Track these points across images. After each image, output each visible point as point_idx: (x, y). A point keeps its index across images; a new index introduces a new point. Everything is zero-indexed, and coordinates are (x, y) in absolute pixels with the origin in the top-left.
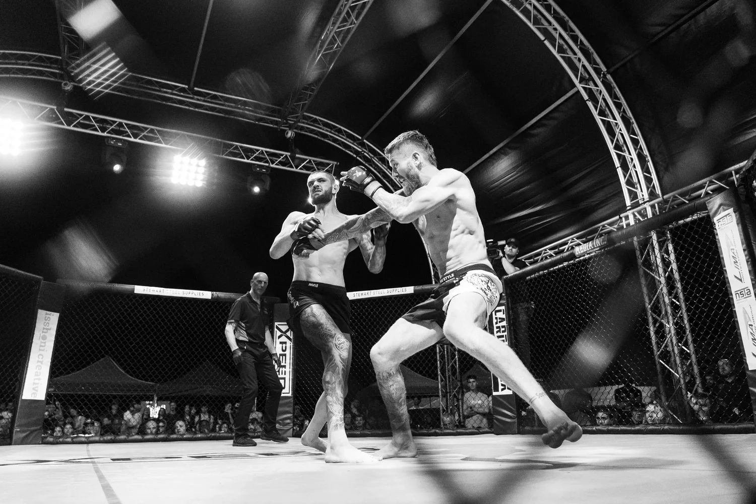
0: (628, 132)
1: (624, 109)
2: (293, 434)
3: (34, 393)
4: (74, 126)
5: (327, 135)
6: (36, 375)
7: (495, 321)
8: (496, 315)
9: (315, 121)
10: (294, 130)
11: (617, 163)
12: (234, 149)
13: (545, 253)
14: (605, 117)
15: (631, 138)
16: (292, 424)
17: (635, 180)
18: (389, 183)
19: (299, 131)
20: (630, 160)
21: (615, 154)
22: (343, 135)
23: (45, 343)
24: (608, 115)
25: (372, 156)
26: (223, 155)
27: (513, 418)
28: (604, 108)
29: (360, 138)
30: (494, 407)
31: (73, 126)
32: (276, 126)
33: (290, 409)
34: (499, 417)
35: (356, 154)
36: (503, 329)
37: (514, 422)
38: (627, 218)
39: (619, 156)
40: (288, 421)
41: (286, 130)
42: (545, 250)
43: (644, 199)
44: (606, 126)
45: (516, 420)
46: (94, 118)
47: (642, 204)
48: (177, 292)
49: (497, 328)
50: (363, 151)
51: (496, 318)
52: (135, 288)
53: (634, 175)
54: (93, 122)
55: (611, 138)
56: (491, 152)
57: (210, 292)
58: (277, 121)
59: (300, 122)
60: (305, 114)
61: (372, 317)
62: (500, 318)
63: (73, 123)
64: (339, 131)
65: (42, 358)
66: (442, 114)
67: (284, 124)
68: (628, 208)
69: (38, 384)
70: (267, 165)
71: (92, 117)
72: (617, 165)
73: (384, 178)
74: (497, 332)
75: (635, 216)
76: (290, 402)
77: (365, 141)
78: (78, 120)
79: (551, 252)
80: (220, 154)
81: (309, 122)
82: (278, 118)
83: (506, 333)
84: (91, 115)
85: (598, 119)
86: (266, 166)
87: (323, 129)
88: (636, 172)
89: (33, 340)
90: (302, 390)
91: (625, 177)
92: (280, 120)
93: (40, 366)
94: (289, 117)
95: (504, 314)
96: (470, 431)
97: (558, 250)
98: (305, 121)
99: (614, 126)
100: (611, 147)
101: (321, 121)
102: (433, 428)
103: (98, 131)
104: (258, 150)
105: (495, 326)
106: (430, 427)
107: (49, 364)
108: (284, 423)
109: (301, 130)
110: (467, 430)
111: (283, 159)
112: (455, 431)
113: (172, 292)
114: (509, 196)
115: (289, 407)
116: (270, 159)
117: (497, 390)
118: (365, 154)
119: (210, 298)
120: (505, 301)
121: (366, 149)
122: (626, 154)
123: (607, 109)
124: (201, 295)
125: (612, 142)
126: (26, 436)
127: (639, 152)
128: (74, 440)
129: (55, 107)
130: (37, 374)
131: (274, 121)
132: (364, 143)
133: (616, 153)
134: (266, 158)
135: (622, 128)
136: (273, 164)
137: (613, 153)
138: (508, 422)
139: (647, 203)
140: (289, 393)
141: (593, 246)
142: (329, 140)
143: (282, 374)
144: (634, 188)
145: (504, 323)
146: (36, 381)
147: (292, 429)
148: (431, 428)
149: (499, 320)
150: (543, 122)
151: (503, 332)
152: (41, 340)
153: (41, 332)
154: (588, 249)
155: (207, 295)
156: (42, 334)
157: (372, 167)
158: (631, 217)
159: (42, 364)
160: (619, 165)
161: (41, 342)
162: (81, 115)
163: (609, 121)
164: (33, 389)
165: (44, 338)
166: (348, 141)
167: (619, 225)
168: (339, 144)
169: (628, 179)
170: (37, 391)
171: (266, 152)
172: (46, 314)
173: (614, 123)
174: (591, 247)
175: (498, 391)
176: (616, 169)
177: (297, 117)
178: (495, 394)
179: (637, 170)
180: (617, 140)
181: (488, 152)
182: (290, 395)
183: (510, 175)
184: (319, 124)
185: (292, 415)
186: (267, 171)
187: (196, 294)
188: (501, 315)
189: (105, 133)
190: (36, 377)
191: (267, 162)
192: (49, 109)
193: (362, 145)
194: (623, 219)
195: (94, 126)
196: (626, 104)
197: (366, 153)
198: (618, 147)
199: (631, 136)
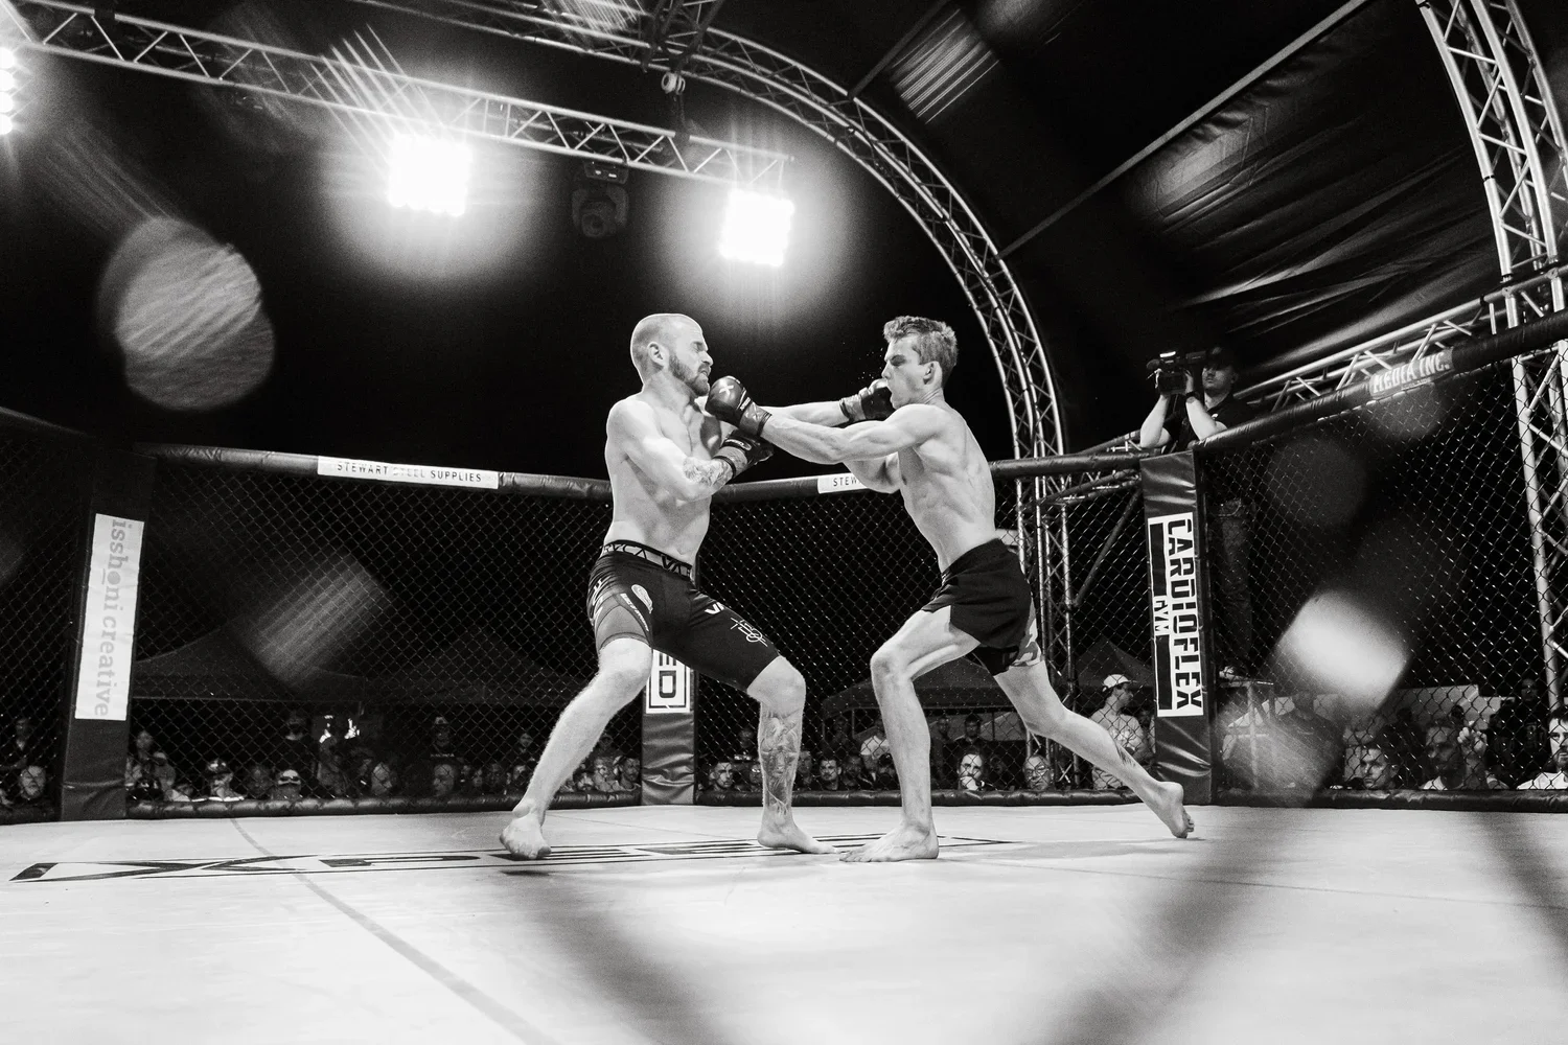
0: (1520, 89)
1: (1513, 28)
2: (694, 798)
3: (101, 706)
4: (142, 61)
5: (764, 84)
6: (101, 665)
7: (1167, 547)
8: (1170, 532)
9: (734, 48)
10: (683, 72)
11: (1486, 168)
12: (538, 120)
13: (1291, 385)
14: (1465, 49)
15: (1526, 104)
16: (692, 776)
17: (1527, 209)
18: (915, 209)
19: (695, 76)
20: (1518, 160)
21: (1482, 145)
22: (803, 85)
23: (116, 590)
24: (1472, 43)
25: (874, 139)
26: (510, 134)
27: (1203, 770)
28: (1462, 25)
29: (845, 93)
30: (1160, 743)
31: (139, 61)
32: (637, 62)
33: (687, 742)
34: (1171, 767)
35: (833, 135)
36: (1188, 566)
37: (1204, 779)
38: (1500, 304)
39: (1492, 149)
40: (683, 769)
41: (664, 72)
42: (1293, 378)
43: (1546, 257)
44: (1464, 70)
45: (1209, 773)
46: (189, 39)
47: (1539, 270)
48: (419, 473)
49: (1173, 562)
50: (852, 126)
51: (1172, 541)
52: (319, 462)
53: (1525, 197)
54: (187, 50)
55: (1476, 102)
56: (1172, 133)
57: (496, 474)
58: (640, 49)
59: (696, 53)
60: (710, 30)
61: (878, 533)
62: (1180, 541)
63: (138, 54)
64: (794, 75)
65: (114, 626)
66: (1052, 35)
67: (658, 55)
68: (1505, 280)
69: (108, 684)
70: (619, 160)
71: (185, 37)
72: (1486, 172)
73: (903, 194)
74: (1173, 573)
75: (1519, 299)
76: (686, 727)
77: (856, 100)
78: (152, 45)
79: (1307, 384)
80: (502, 133)
81: (718, 53)
82: (642, 39)
83: (1193, 576)
84: (182, 31)
85: (1446, 52)
86: (617, 165)
87: (754, 71)
88: (1531, 189)
89: (90, 585)
90: (714, 700)
91: (1503, 201)
92: (647, 45)
93: (111, 644)
94: (671, 39)
95: (1189, 530)
96: (1103, 795)
97: (1325, 377)
98: (708, 49)
99: (1486, 71)
100: (1473, 124)
101: (748, 48)
102: (1016, 789)
103: (203, 74)
104: (595, 125)
105: (1168, 558)
106: (1011, 784)
107: (130, 640)
108: (673, 774)
109: (699, 71)
110: (1094, 793)
111: (658, 145)
112: (1066, 796)
113: (406, 472)
114: (1208, 245)
115: (685, 737)
116: (627, 147)
117: (1167, 704)
118: (857, 134)
119: (496, 487)
120: (1194, 502)
121: (859, 122)
122: (1510, 145)
123: (1470, 28)
124: (475, 478)
125: (1478, 113)
126: (92, 800)
127: (1541, 138)
128: (200, 809)
129: (91, 11)
130: (104, 662)
131: (633, 47)
132: (854, 105)
133: (1485, 141)
134: (618, 144)
135: (1506, 76)
136: (633, 157)
137: (1478, 139)
138: (1189, 777)
139: (1554, 269)
140: (684, 706)
141: (1417, 373)
142: (769, 98)
143: (668, 663)
144: (1523, 229)
145: (1190, 553)
146: (104, 679)
147: (692, 787)
148: (1013, 787)
149: (1177, 545)
150: (1304, 58)
151: (1187, 572)
152: (107, 584)
153: (106, 566)
154: (1404, 382)
155: (488, 479)
156: (108, 571)
157: (873, 166)
158: (1511, 304)
159: (113, 639)
160: (1490, 174)
161: (108, 589)
162: (158, 32)
163: (1472, 60)
164: (99, 696)
165: (114, 579)
166: (816, 102)
167: (1477, 321)
168: (792, 109)
169: (1510, 209)
170: (107, 700)
171: (617, 128)
172: (115, 524)
173: (1486, 65)
174: (1411, 376)
175: (1170, 707)
176: (1481, 181)
177: (691, 37)
178: (1161, 713)
179: (1534, 184)
180: (1491, 108)
181: (1161, 135)
182: (687, 710)
183: (1214, 192)
184: (745, 57)
185: (691, 755)
186: (620, 177)
187: (463, 477)
188: (1182, 533)
189: (221, 79)
190: (104, 669)
191: (619, 154)
192: (75, 15)
193: (850, 110)
194: (1491, 306)
195: (192, 59)
196: (1519, 16)
197: (860, 132)
198: (1490, 127)
199: (1527, 97)
